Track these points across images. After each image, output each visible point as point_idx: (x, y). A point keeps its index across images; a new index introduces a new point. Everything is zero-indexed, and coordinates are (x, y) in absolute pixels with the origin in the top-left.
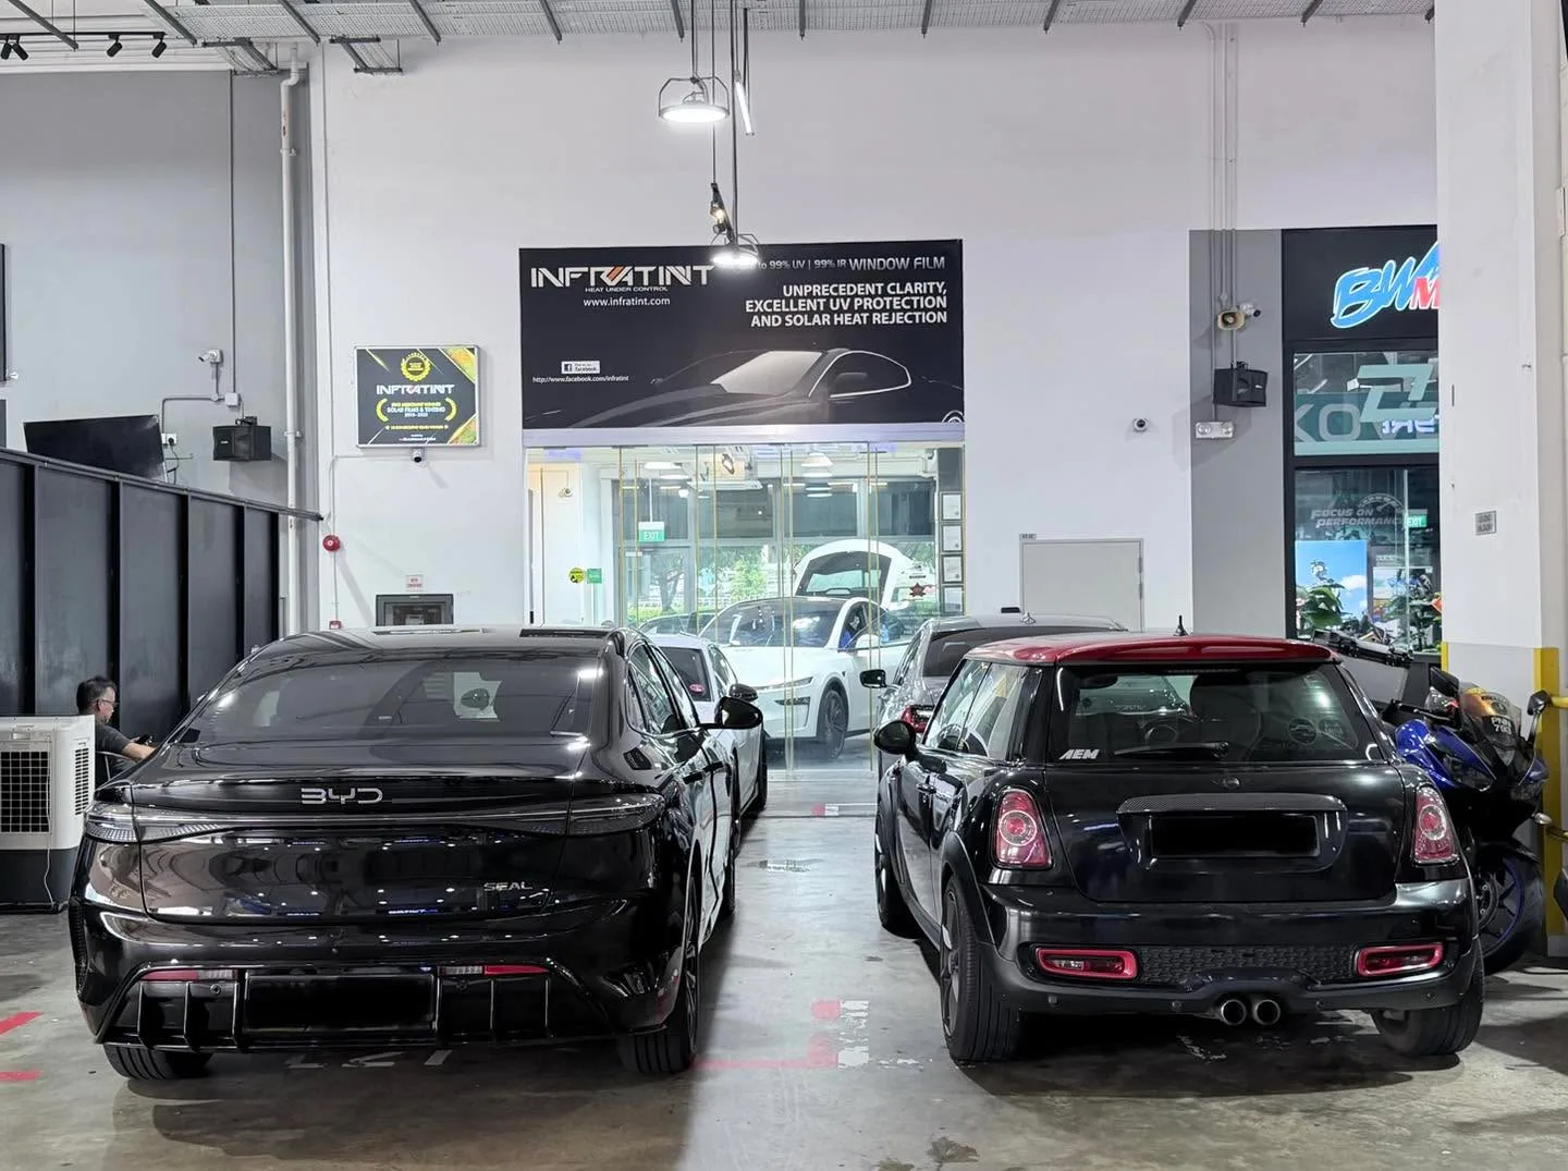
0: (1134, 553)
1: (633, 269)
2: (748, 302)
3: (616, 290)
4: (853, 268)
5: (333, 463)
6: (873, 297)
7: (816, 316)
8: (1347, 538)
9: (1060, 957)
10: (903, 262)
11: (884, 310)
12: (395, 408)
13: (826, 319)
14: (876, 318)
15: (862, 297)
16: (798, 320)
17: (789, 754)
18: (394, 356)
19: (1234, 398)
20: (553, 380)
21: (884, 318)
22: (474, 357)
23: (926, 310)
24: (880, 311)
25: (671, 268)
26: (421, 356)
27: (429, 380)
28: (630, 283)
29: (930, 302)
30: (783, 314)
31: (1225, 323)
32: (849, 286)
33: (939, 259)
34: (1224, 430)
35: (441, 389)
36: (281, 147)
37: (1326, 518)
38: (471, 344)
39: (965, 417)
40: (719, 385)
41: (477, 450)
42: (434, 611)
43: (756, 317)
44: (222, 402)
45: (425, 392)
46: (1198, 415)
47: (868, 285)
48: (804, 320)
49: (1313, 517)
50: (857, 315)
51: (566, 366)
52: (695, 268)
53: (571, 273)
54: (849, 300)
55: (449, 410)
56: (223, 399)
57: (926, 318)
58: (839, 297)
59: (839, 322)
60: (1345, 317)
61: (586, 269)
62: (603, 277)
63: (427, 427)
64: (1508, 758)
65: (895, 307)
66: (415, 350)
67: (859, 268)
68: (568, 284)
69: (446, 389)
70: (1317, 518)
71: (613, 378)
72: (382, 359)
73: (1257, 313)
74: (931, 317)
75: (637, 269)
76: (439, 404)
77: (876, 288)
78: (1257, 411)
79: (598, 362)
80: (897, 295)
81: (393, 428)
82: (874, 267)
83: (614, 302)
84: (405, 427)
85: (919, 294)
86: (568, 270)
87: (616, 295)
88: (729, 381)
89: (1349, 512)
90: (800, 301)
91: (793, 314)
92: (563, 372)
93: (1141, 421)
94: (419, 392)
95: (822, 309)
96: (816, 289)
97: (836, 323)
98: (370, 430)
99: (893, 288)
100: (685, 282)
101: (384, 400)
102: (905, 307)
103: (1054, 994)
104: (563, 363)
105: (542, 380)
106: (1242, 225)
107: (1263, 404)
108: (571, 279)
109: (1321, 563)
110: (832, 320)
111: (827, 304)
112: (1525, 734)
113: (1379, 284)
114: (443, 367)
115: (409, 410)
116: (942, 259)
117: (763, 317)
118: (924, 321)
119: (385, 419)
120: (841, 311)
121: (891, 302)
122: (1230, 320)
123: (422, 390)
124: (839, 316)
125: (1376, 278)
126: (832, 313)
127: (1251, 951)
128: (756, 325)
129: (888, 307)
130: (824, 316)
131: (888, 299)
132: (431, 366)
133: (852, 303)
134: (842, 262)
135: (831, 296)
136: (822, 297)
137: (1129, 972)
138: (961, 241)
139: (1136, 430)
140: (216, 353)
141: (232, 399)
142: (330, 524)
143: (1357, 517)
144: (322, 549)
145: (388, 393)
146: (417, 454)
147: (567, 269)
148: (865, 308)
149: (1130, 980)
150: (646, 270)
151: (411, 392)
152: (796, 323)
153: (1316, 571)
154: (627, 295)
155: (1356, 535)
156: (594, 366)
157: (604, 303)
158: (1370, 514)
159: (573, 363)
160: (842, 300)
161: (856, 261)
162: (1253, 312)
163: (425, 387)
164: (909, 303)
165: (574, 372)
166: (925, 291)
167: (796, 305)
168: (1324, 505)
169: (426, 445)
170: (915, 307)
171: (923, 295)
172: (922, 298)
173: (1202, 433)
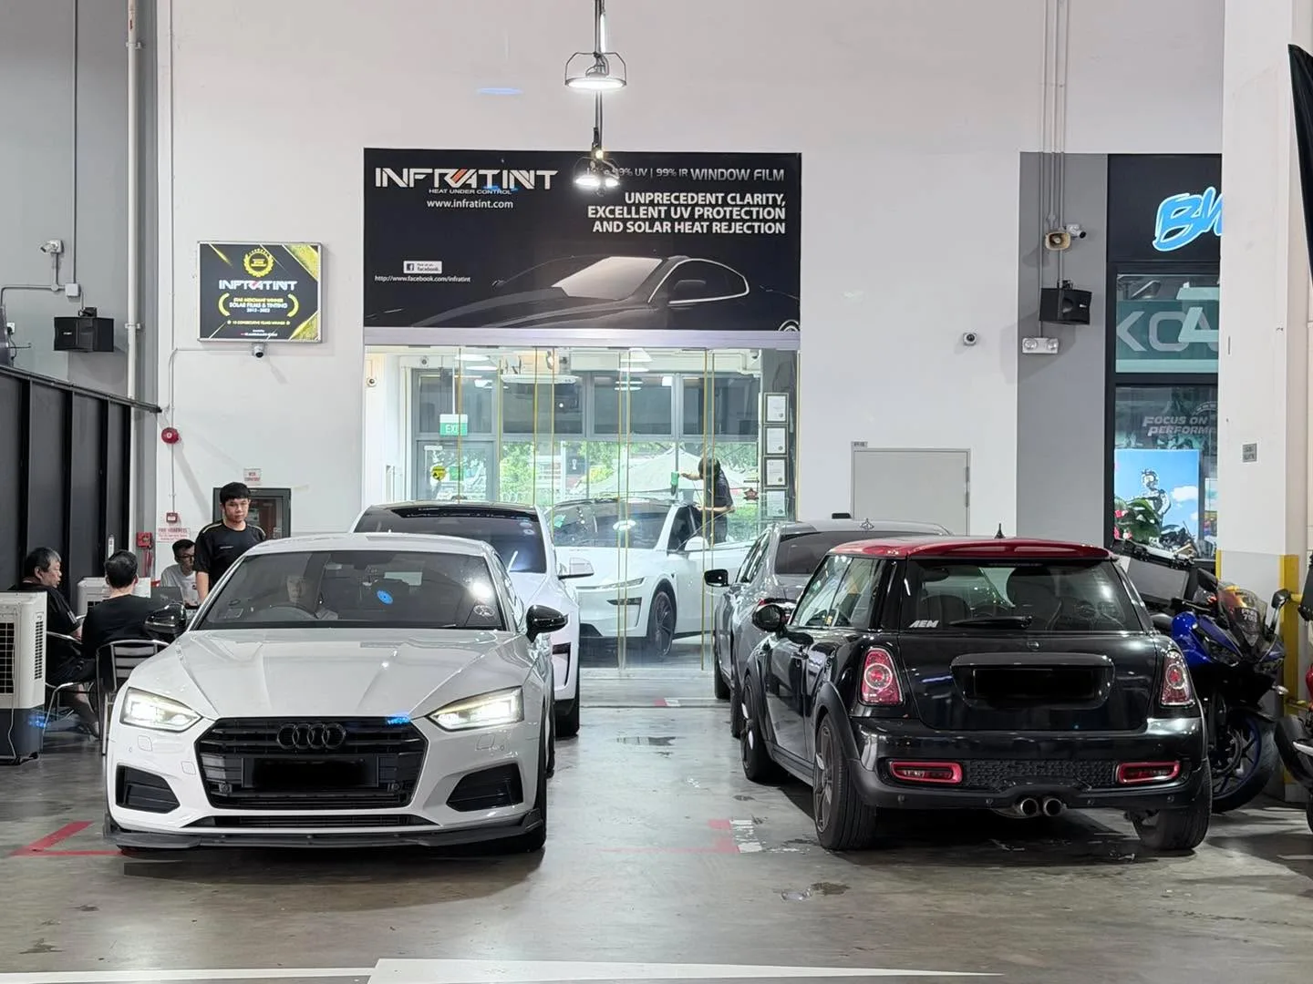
0: (960, 463)
1: (477, 171)
2: (590, 208)
3: (460, 192)
4: (695, 178)
5: (173, 355)
6: (713, 207)
7: (657, 223)
8: (1180, 447)
9: (908, 768)
10: (744, 174)
11: (724, 219)
12: (236, 303)
13: (667, 226)
14: (716, 227)
15: (703, 206)
16: (640, 227)
17: (622, 654)
18: (237, 252)
19: (1059, 315)
20: (395, 279)
21: (723, 228)
22: (317, 255)
23: (765, 221)
24: (720, 221)
25: (514, 172)
26: (265, 252)
27: (272, 276)
28: (474, 186)
29: (769, 213)
30: (624, 221)
31: (1052, 242)
32: (690, 195)
33: (778, 172)
34: (1050, 347)
35: (283, 285)
36: (127, 41)
37: (1159, 426)
38: (316, 240)
39: (801, 327)
40: (560, 289)
41: (319, 345)
42: (271, 505)
43: (598, 223)
44: (62, 292)
45: (268, 288)
46: (1025, 331)
47: (708, 195)
48: (646, 227)
49: (1145, 425)
50: (697, 224)
51: (408, 265)
52: (539, 173)
53: (415, 174)
54: (689, 209)
55: (291, 306)
56: (64, 290)
57: (764, 228)
58: (680, 205)
59: (679, 230)
60: (1165, 241)
61: (430, 171)
62: (447, 179)
63: (269, 323)
64: (1253, 641)
65: (735, 217)
66: (258, 247)
67: (700, 178)
68: (412, 185)
69: (289, 286)
70: (1149, 425)
71: (455, 279)
72: (224, 254)
73: (1083, 235)
74: (770, 228)
75: (481, 172)
76: (281, 300)
77: (717, 198)
78: (1080, 329)
79: (440, 263)
80: (736, 205)
81: (235, 322)
82: (715, 178)
83: (457, 204)
84: (247, 323)
85: (758, 205)
86: (413, 171)
87: (460, 197)
88: (570, 284)
89: (1183, 419)
90: (642, 208)
91: (635, 220)
92: (406, 271)
93: (970, 335)
94: (261, 288)
95: (663, 216)
96: (657, 197)
97: (676, 231)
98: (213, 324)
99: (734, 199)
100: (528, 186)
101: (227, 295)
102: (744, 216)
103: (903, 794)
104: (406, 263)
105: (384, 279)
106: (1071, 148)
107: (1087, 322)
108: (415, 180)
109: (1152, 473)
110: (673, 227)
111: (667, 212)
112: (1268, 623)
113: (1200, 210)
114: (285, 263)
115: (251, 305)
116: (782, 171)
117: (605, 223)
118: (762, 232)
119: (227, 314)
120: (681, 219)
121: (731, 212)
122: (1057, 240)
123: (265, 285)
124: (679, 224)
125: (1196, 204)
126: (673, 221)
127: (1043, 764)
128: (598, 230)
129: (728, 217)
130: (665, 223)
131: (728, 209)
132: (274, 262)
133: (692, 213)
134: (684, 171)
135: (672, 204)
136: (663, 205)
137: (956, 778)
138: (800, 154)
139: (965, 344)
140: (57, 243)
141: (72, 290)
142: (169, 417)
143: (1190, 426)
144: (160, 441)
145: (230, 287)
146: (257, 349)
147: (411, 170)
148: (706, 217)
149: (957, 783)
150: (490, 173)
151: (253, 288)
152: (637, 230)
153: (1146, 481)
154: (471, 197)
155: (1189, 444)
156: (436, 266)
157: (447, 204)
158: (1204, 423)
159: (416, 263)
160: (683, 208)
161: (697, 170)
162: (1079, 233)
163: (268, 283)
164: (749, 213)
165: (416, 271)
166: (764, 203)
167: (637, 212)
168: (1157, 412)
169: (266, 340)
170: (754, 217)
171: (762, 206)
172: (761, 209)
173: (1029, 349)
